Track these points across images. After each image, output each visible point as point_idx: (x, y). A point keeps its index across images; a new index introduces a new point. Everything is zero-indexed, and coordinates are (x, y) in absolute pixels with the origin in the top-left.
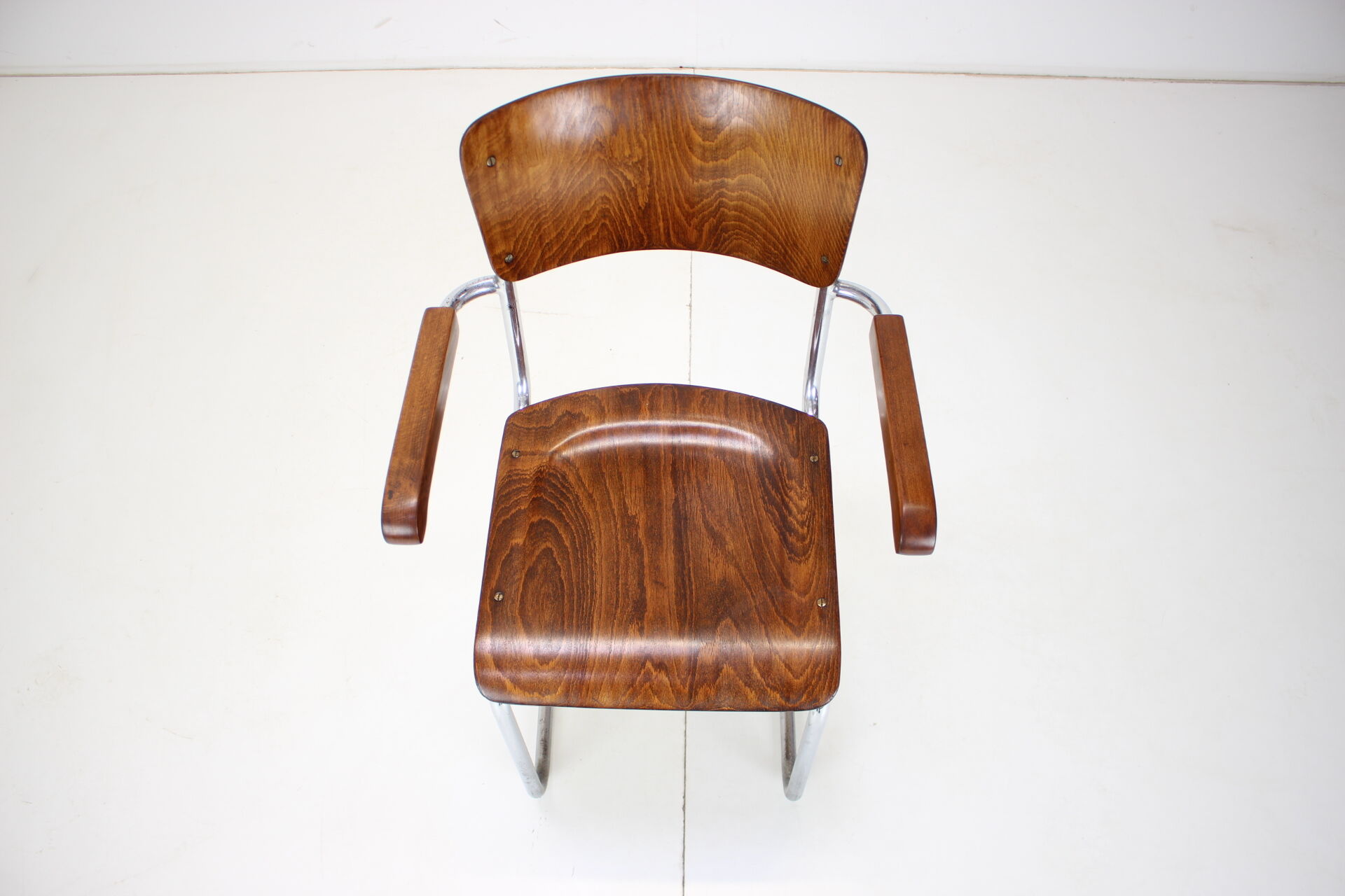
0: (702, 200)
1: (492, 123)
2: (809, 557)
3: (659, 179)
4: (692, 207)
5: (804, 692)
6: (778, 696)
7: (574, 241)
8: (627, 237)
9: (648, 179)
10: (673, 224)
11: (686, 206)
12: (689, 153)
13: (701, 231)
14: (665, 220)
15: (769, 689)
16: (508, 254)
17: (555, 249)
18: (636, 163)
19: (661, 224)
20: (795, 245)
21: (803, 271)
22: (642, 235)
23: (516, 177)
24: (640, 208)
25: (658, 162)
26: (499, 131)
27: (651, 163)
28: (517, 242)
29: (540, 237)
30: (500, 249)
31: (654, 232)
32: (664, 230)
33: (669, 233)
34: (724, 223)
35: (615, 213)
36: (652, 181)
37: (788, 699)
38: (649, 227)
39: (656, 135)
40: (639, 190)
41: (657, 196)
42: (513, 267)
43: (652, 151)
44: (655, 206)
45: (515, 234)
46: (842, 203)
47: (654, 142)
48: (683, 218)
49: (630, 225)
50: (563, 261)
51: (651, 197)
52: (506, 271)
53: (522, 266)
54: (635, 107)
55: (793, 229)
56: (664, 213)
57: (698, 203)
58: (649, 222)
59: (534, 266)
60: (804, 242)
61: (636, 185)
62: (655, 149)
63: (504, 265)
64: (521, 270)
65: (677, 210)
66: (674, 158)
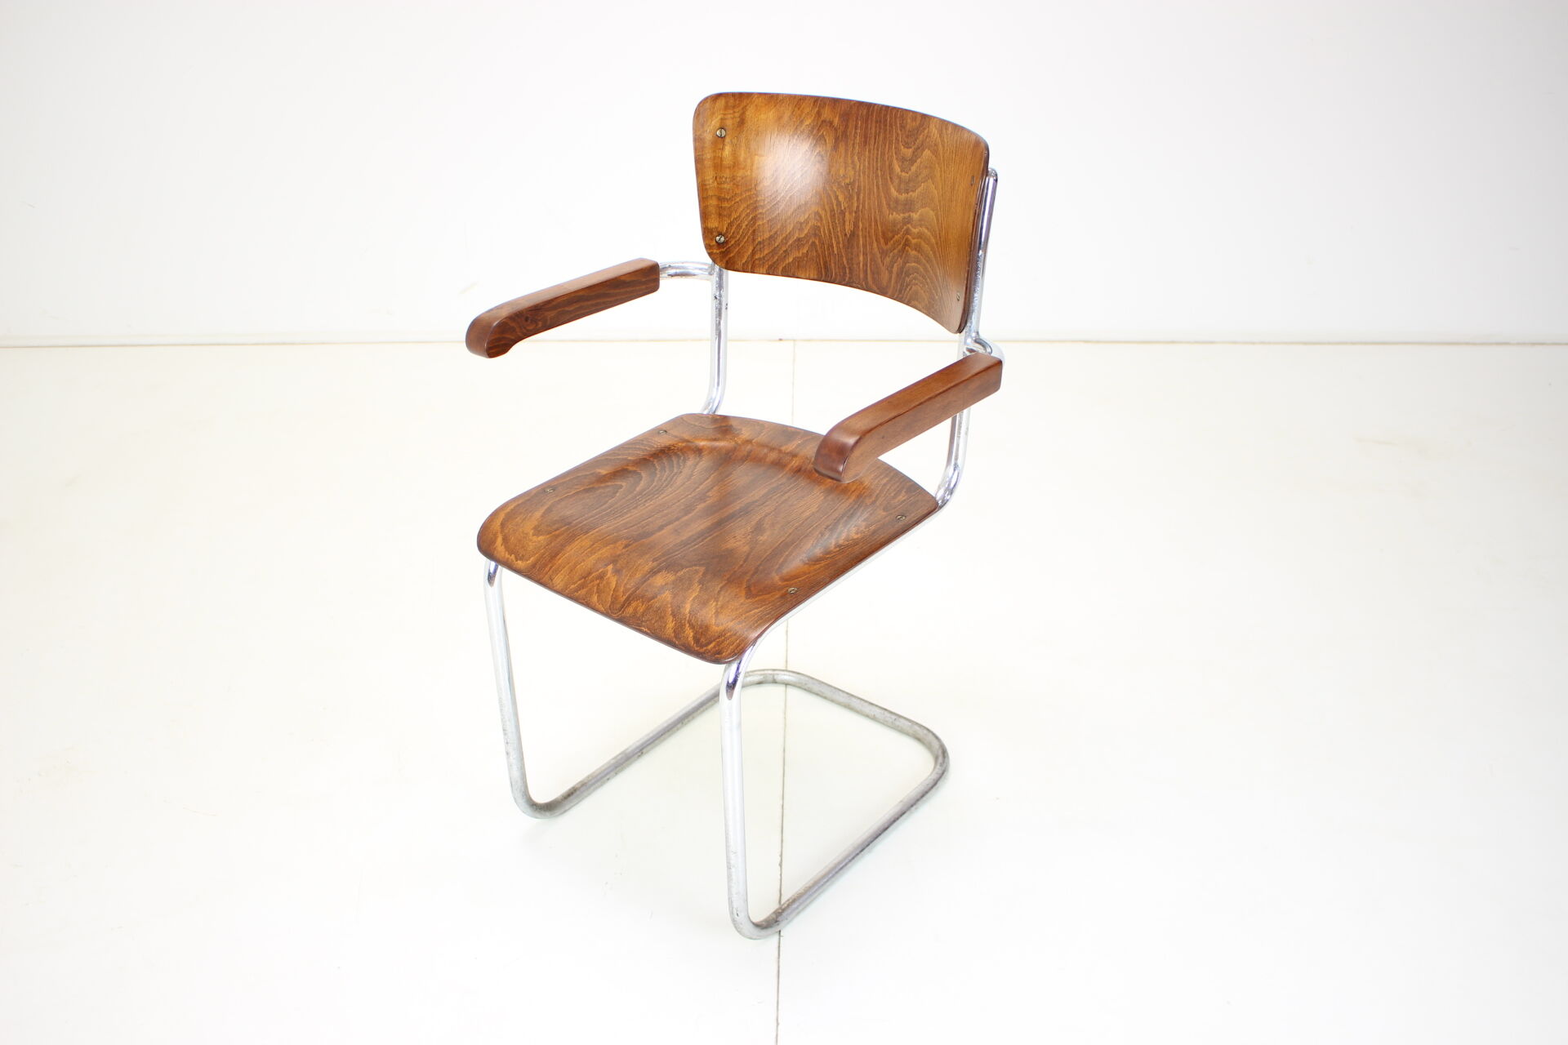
0: (894, 237)
1: (732, 100)
3: (864, 206)
4: (885, 244)
5: (714, 640)
6: (692, 634)
7: (785, 251)
8: (833, 265)
9: (855, 205)
10: (871, 260)
11: (881, 241)
12: (890, 182)
13: (891, 272)
14: (865, 254)
15: (687, 625)
16: (720, 234)
17: (766, 252)
18: (848, 184)
19: (861, 258)
21: (949, 316)
22: (844, 267)
23: (742, 159)
24: (845, 235)
25: (865, 187)
26: (738, 110)
27: (859, 188)
28: (730, 225)
29: (754, 231)
30: (713, 224)
31: (855, 266)
32: (863, 265)
33: (866, 270)
34: (907, 265)
35: (825, 234)
36: (858, 207)
37: (697, 641)
38: (852, 259)
39: (867, 160)
40: (847, 214)
41: (861, 225)
42: (724, 250)
43: (862, 175)
44: (858, 236)
45: (730, 215)
47: (864, 166)
48: (879, 255)
49: (836, 252)
50: (771, 271)
51: (856, 225)
52: (715, 251)
53: (732, 255)
54: (856, 130)
56: (864, 245)
58: (852, 253)
59: (744, 261)
61: (846, 208)
62: (864, 173)
63: (714, 243)
64: (730, 258)
65: (874, 243)
66: (877, 187)
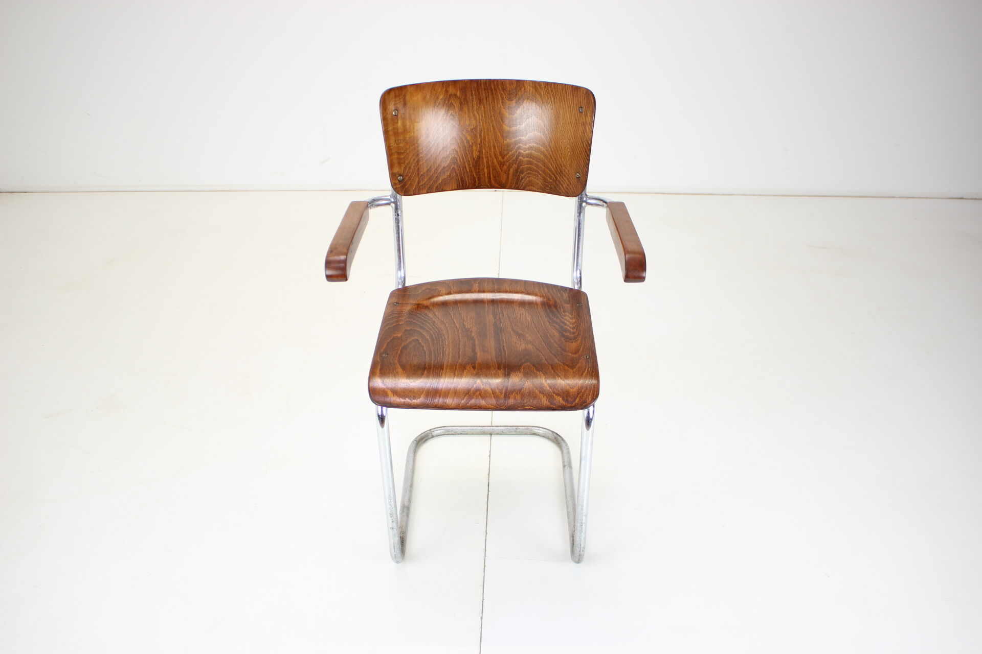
0: (508, 153)
1: (397, 92)
2: (578, 340)
3: (485, 140)
4: (503, 158)
5: (577, 396)
6: (561, 399)
7: (436, 177)
8: (466, 178)
9: (479, 140)
10: (493, 170)
11: (500, 157)
12: (502, 123)
13: (508, 174)
14: (488, 167)
15: (555, 395)
16: (400, 175)
17: (426, 180)
18: (472, 129)
19: (486, 170)
20: (561, 172)
21: (567, 188)
22: (474, 178)
23: (408, 127)
24: (474, 159)
25: (484, 129)
26: (401, 97)
27: (480, 129)
28: (405, 168)
29: (418, 169)
30: (396, 170)
31: (482, 176)
32: (488, 174)
33: (490, 177)
34: (521, 167)
35: (460, 161)
36: (481, 141)
37: (567, 401)
38: (479, 172)
39: (483, 112)
40: (474, 147)
41: (484, 151)
42: (402, 184)
43: (481, 122)
44: (482, 157)
45: (405, 162)
46: (584, 133)
47: (482, 116)
48: (498, 166)
49: (468, 170)
50: (429, 191)
51: (480, 152)
52: (398, 186)
53: (407, 187)
54: (472, 96)
55: (559, 162)
56: (487, 162)
57: (507, 155)
58: (479, 169)
59: (414, 188)
60: (566, 168)
61: (472, 144)
62: (482, 120)
63: (397, 181)
64: (406, 188)
65: (495, 160)
66: (493, 126)
